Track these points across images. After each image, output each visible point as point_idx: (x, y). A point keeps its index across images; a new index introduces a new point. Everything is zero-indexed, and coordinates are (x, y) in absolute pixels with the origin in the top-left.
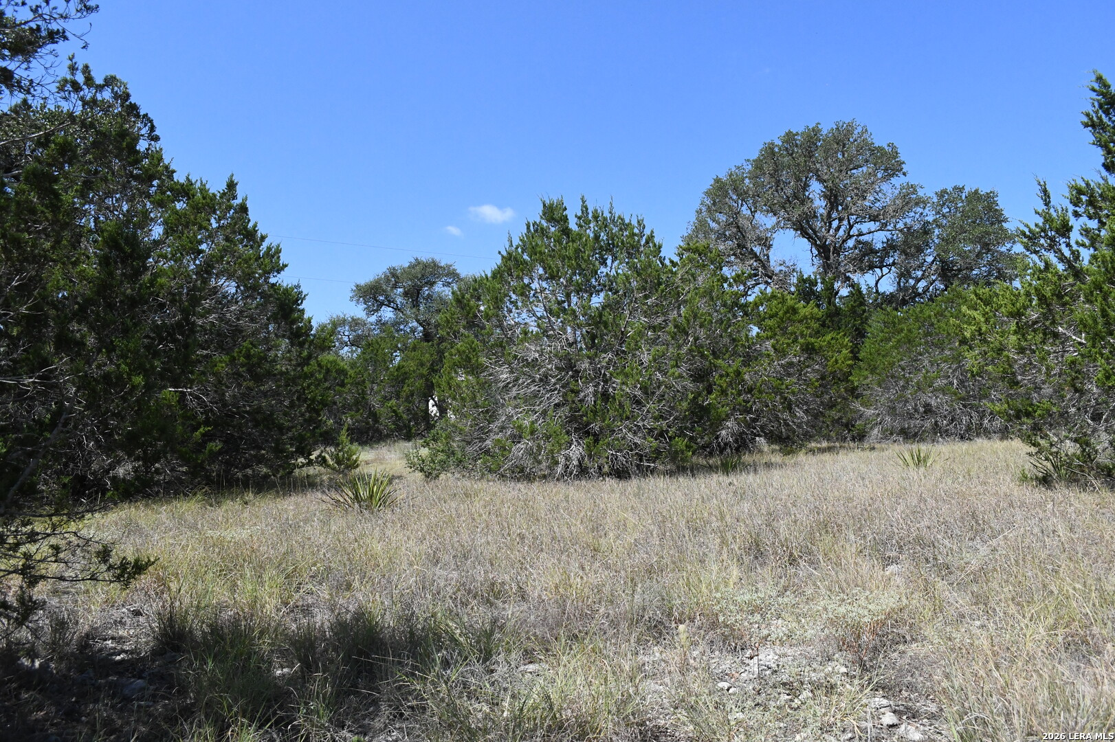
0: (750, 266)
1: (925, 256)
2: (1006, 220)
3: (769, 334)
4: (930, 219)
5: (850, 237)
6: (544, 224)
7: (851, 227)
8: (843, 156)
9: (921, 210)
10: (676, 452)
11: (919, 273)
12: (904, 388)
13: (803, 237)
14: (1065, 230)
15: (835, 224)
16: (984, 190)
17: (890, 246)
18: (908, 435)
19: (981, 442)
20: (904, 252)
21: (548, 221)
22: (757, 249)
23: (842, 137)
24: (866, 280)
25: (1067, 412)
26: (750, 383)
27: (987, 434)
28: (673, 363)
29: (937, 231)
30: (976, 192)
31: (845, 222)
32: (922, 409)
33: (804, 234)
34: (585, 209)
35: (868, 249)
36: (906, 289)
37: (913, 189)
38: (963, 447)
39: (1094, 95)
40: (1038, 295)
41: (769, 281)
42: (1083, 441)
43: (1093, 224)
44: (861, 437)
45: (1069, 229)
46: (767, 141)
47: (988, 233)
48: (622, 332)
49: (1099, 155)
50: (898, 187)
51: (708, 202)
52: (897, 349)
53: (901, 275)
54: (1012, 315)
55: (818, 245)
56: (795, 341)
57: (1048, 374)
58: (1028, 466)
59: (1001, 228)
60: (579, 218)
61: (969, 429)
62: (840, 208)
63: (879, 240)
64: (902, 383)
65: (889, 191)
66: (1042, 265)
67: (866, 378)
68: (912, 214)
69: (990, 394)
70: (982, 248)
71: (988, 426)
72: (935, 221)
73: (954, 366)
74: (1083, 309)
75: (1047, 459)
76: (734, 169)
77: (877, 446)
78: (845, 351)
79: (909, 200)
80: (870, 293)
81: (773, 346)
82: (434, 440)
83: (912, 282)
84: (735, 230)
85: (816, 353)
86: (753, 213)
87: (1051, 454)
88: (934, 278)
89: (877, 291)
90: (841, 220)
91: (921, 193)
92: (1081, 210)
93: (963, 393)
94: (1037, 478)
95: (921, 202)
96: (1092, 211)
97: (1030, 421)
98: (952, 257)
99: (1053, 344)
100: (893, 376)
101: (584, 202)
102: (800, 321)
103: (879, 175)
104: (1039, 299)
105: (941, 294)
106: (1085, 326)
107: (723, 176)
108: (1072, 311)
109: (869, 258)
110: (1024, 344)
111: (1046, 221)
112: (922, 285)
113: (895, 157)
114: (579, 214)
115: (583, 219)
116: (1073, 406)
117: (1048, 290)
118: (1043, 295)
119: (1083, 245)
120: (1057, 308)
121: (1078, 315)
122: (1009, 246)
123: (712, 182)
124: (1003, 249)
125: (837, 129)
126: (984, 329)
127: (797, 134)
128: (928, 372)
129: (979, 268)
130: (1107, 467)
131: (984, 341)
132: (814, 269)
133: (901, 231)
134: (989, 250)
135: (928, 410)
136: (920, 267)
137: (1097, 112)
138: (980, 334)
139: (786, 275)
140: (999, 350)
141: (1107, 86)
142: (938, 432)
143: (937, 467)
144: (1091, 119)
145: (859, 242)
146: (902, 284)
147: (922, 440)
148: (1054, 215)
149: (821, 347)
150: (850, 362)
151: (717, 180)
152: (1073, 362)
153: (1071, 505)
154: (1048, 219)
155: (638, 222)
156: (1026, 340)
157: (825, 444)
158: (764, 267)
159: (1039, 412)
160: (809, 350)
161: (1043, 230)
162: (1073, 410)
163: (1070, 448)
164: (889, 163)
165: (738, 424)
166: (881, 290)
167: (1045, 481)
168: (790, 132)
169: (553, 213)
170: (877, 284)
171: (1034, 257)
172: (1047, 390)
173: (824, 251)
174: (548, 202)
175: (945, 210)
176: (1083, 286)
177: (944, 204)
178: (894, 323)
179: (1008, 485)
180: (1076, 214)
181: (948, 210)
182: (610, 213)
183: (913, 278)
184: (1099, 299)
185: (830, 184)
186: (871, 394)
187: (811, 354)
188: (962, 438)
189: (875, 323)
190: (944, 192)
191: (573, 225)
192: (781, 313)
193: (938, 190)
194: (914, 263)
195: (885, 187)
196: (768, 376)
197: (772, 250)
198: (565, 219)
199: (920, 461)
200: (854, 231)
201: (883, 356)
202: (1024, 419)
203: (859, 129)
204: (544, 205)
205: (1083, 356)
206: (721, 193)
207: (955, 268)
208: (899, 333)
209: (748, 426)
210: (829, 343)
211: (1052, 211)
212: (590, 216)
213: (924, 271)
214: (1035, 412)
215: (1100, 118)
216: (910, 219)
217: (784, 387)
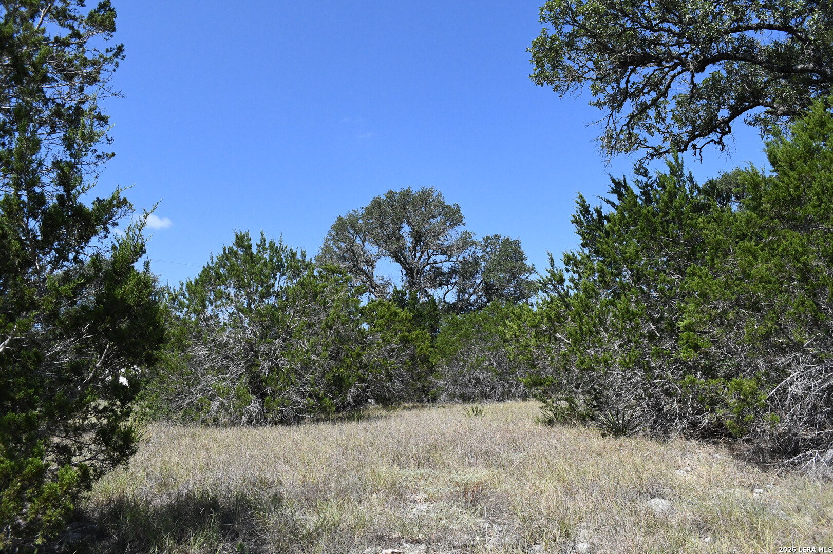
0: (361, 280)
1: (476, 279)
2: (525, 259)
3: (379, 329)
4: (479, 255)
5: (428, 264)
6: (235, 248)
7: (429, 257)
8: (426, 210)
9: (474, 250)
10: (325, 407)
11: (471, 290)
12: (463, 367)
13: (397, 261)
14: (561, 281)
15: (418, 255)
16: (512, 239)
17: (453, 271)
18: (465, 398)
19: (510, 402)
20: (462, 275)
21: (238, 247)
22: (365, 268)
23: (425, 197)
24: (437, 293)
25: (562, 383)
26: (366, 362)
27: (514, 397)
28: (324, 348)
29: (483, 264)
30: (508, 239)
31: (425, 254)
32: (474, 381)
33: (398, 260)
34: (263, 240)
35: (438, 273)
36: (463, 300)
37: (469, 234)
38: (500, 406)
39: (578, 205)
40: (547, 316)
41: (373, 290)
42: (570, 400)
43: (576, 276)
44: (434, 399)
45: (563, 280)
46: (376, 196)
47: (514, 267)
48: (288, 326)
49: (579, 240)
50: (460, 233)
51: (333, 234)
52: (459, 341)
53: (460, 291)
54: (532, 326)
55: (407, 268)
56: (396, 334)
57: (552, 361)
58: (540, 415)
59: (523, 264)
60: (259, 246)
61: (503, 394)
62: (422, 243)
63: (446, 267)
64: (461, 364)
65: (454, 235)
66: (549, 300)
67: (439, 360)
68: (468, 251)
69: (516, 372)
70: (511, 276)
71: (515, 393)
72: (482, 256)
73: (494, 353)
74: (570, 325)
75: (551, 410)
76: (351, 212)
77: (446, 405)
78: (427, 342)
79: (466, 241)
80: (440, 302)
81: (382, 338)
82: (141, 398)
83: (467, 296)
84: (351, 254)
85: (409, 343)
86: (363, 242)
87: (553, 407)
88: (481, 294)
89: (445, 301)
90: (422, 253)
91: (474, 238)
92: (570, 268)
93: (499, 370)
94: (546, 421)
95: (473, 243)
96: (575, 269)
97: (542, 388)
98: (492, 281)
99: (554, 344)
100: (456, 359)
101: (263, 235)
102: (399, 322)
103: (448, 224)
104: (548, 319)
105: (485, 305)
106: (571, 335)
107: (344, 216)
108: (564, 326)
109: (439, 278)
110: (539, 343)
111: (552, 275)
112: (473, 298)
113: (458, 213)
114: (259, 243)
115: (262, 246)
116: (565, 379)
117: (552, 314)
118: (550, 317)
119: (571, 288)
120: (557, 324)
121: (568, 328)
122: (527, 275)
123: (336, 220)
124: (524, 277)
125: (422, 192)
126: (517, 334)
127: (396, 193)
128: (478, 357)
129: (509, 289)
130: (583, 415)
131: (517, 341)
132: (403, 284)
133: (461, 262)
134: (515, 278)
135: (478, 381)
136: (472, 286)
137: (579, 216)
138: (515, 337)
139: (385, 286)
140: (526, 346)
141: (584, 201)
142: (485, 396)
143: (488, 416)
144: (576, 219)
145: (433, 267)
146: (460, 297)
147: (474, 401)
148: (556, 272)
149: (412, 339)
150: (430, 349)
151: (340, 219)
152: (565, 355)
153: (564, 435)
154: (553, 275)
155: (302, 252)
156: (540, 341)
157: (411, 404)
158: (370, 281)
159: (547, 383)
160: (405, 340)
161: (550, 280)
162: (565, 382)
163: (563, 404)
164: (454, 217)
165: (357, 390)
166: (447, 300)
167: (550, 422)
168: (391, 191)
169: (241, 241)
170: (445, 296)
171: (545, 295)
172: (550, 370)
173: (411, 272)
174: (239, 234)
175: (489, 250)
176: (570, 313)
177: (488, 246)
178: (457, 324)
179: (530, 425)
180: (567, 270)
181: (490, 250)
182: (280, 244)
183: (467, 293)
184: (579, 321)
185: (416, 229)
186: (441, 371)
187: (406, 343)
188: (498, 400)
189: (444, 324)
190: (488, 238)
191: (254, 250)
192: (387, 316)
193: (485, 236)
194: (468, 283)
195: (451, 232)
196: (377, 357)
197: (375, 269)
198: (250, 246)
199: (477, 413)
200: (431, 261)
201: (450, 346)
202: (539, 387)
203: (437, 193)
204: (237, 236)
205: (570, 351)
206: (342, 228)
207: (494, 288)
208: (460, 331)
209: (364, 391)
210: (417, 336)
211: (555, 270)
212: (267, 245)
213: (475, 289)
214: (545, 383)
215: (580, 219)
216: (466, 254)
217: (388, 365)
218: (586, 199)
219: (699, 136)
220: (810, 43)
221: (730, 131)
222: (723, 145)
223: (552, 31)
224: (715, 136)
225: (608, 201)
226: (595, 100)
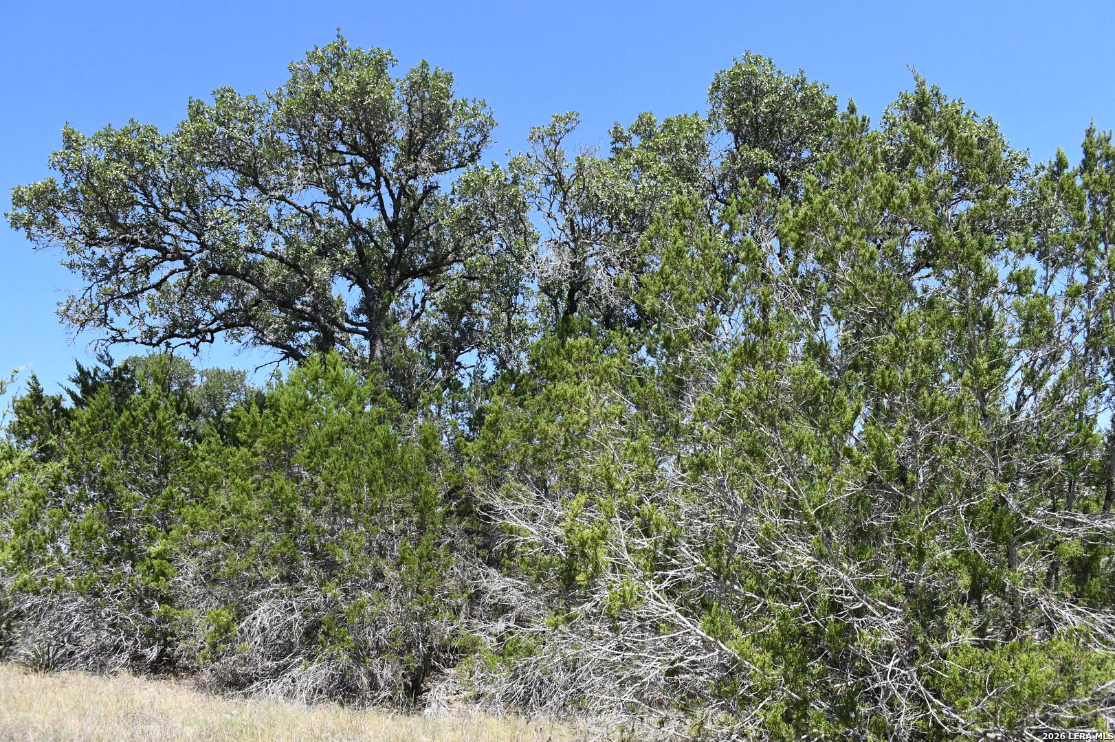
218: (40, 381)
219: (178, 336)
220: (313, 288)
221: (211, 341)
222: (198, 351)
223: (59, 180)
224: (193, 341)
225: (69, 392)
226: (68, 260)
